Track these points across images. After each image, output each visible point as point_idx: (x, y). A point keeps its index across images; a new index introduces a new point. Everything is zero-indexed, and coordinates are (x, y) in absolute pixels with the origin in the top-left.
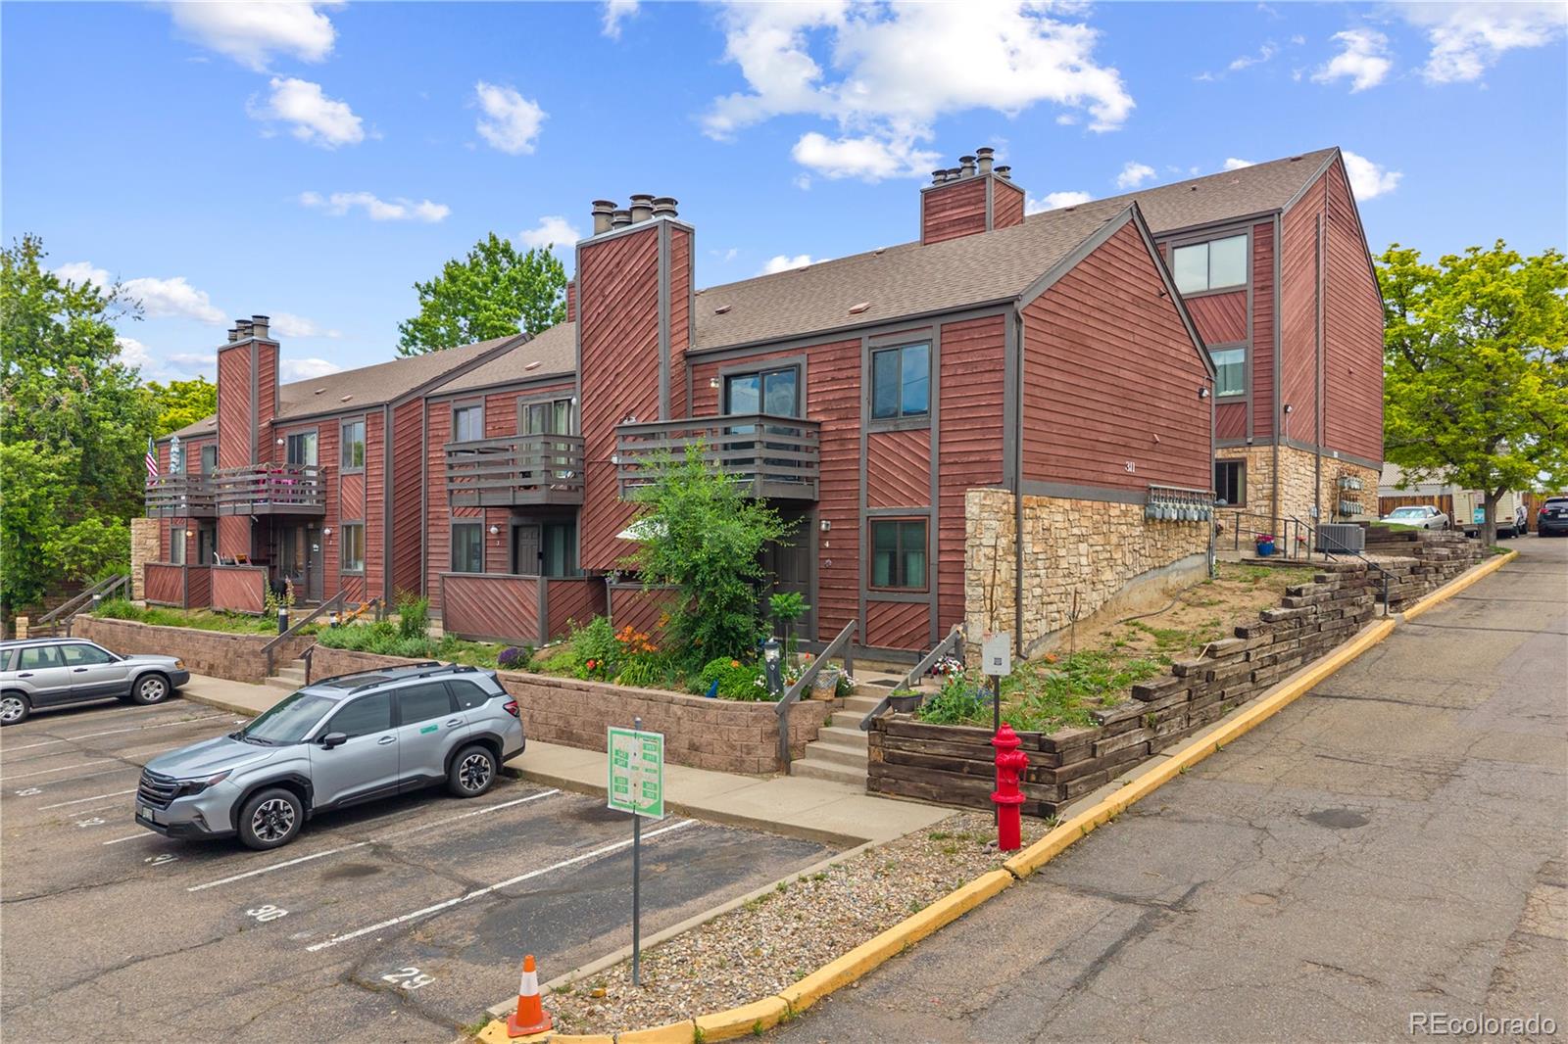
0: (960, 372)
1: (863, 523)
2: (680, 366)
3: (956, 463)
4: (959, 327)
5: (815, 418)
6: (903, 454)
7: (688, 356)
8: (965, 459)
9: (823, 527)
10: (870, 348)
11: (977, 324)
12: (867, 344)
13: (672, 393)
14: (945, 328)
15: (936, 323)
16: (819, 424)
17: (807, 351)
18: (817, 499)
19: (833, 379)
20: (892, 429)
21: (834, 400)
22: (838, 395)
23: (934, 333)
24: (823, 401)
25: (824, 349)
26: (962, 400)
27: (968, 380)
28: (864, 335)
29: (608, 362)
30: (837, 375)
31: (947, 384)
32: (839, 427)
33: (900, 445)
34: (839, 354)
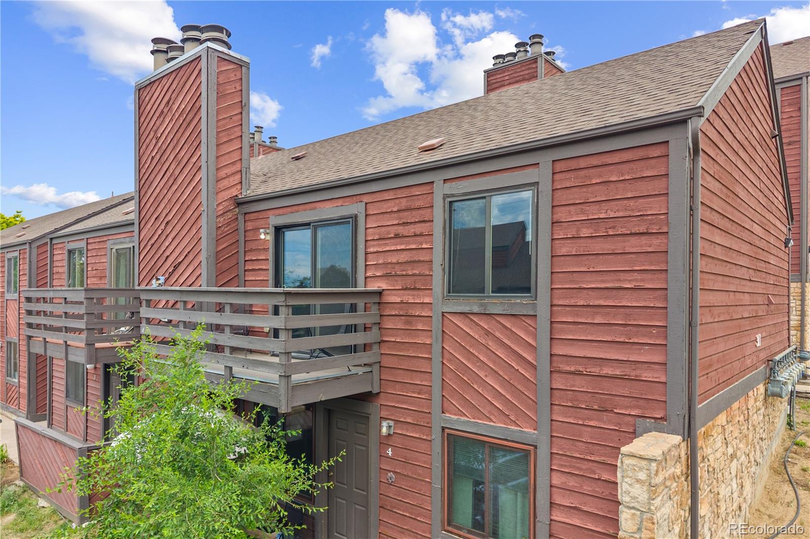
0: (585, 232)
1: (436, 435)
2: (230, 215)
3: (580, 374)
4: (582, 163)
5: (373, 286)
6: (492, 346)
7: (240, 203)
8: (596, 370)
9: (384, 430)
10: (445, 196)
11: (616, 158)
12: (441, 190)
13: (217, 246)
14: (559, 166)
15: (546, 159)
16: (380, 293)
17: (366, 199)
18: (375, 391)
19: (397, 236)
20: (476, 309)
21: (398, 263)
22: (403, 257)
23: (542, 173)
24: (386, 264)
25: (386, 196)
26: (588, 277)
27: (598, 246)
28: (437, 177)
29: (160, 209)
30: (401, 230)
31: (564, 251)
32: (405, 299)
33: (487, 333)
34: (404, 203)
